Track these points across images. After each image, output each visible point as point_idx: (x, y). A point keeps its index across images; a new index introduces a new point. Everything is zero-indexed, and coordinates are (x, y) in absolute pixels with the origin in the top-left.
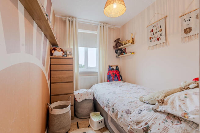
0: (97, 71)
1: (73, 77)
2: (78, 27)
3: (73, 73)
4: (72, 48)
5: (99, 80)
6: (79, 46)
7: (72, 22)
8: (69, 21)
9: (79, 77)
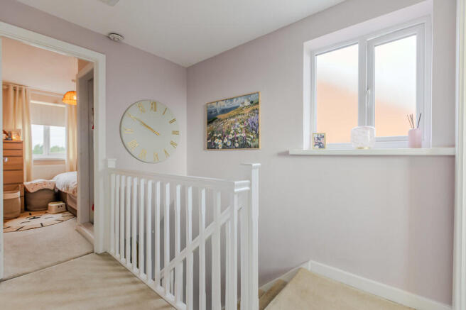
0: (65, 157)
1: (22, 164)
2: (30, 98)
3: (22, 160)
4: (20, 130)
5: (68, 168)
6: (33, 124)
7: (20, 91)
8: (15, 90)
9: (33, 167)
